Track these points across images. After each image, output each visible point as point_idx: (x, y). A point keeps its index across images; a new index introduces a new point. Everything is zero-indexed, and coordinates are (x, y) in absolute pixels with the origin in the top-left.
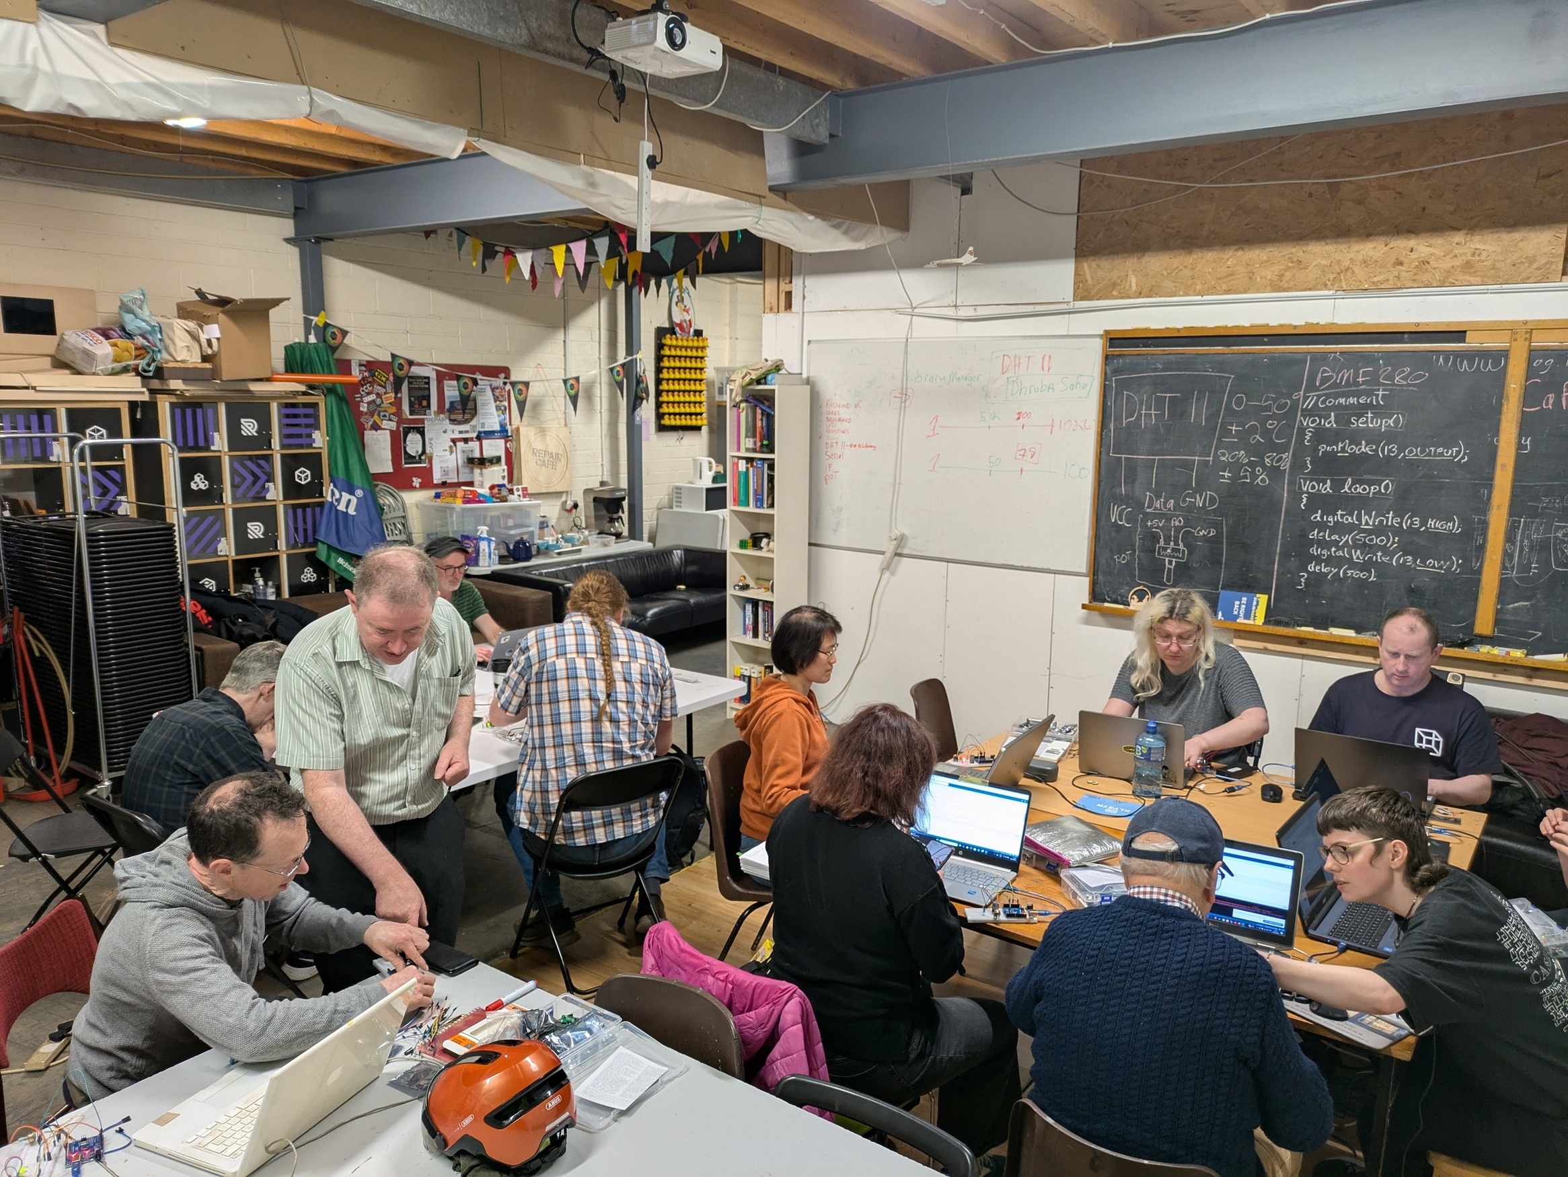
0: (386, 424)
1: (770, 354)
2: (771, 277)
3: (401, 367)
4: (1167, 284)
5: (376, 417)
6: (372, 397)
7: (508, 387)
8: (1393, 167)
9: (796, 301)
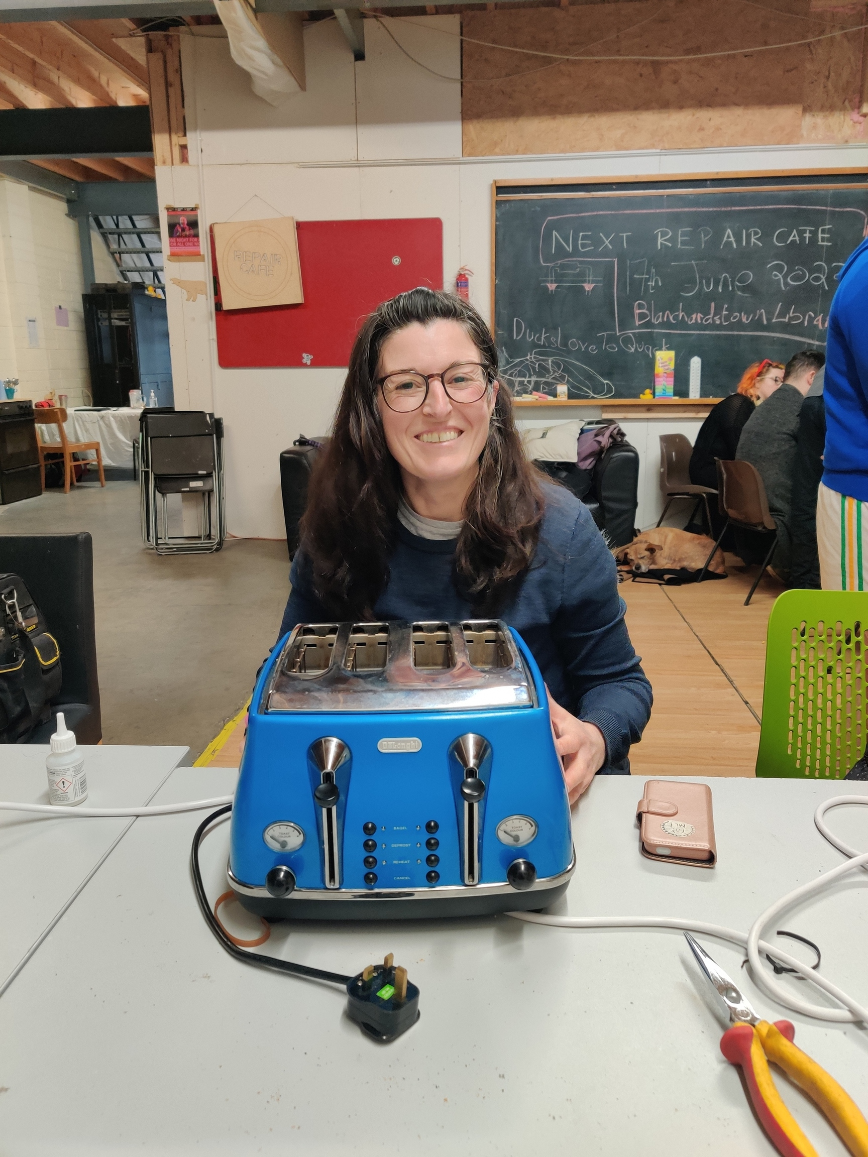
2: (161, 132)
9: (192, 154)
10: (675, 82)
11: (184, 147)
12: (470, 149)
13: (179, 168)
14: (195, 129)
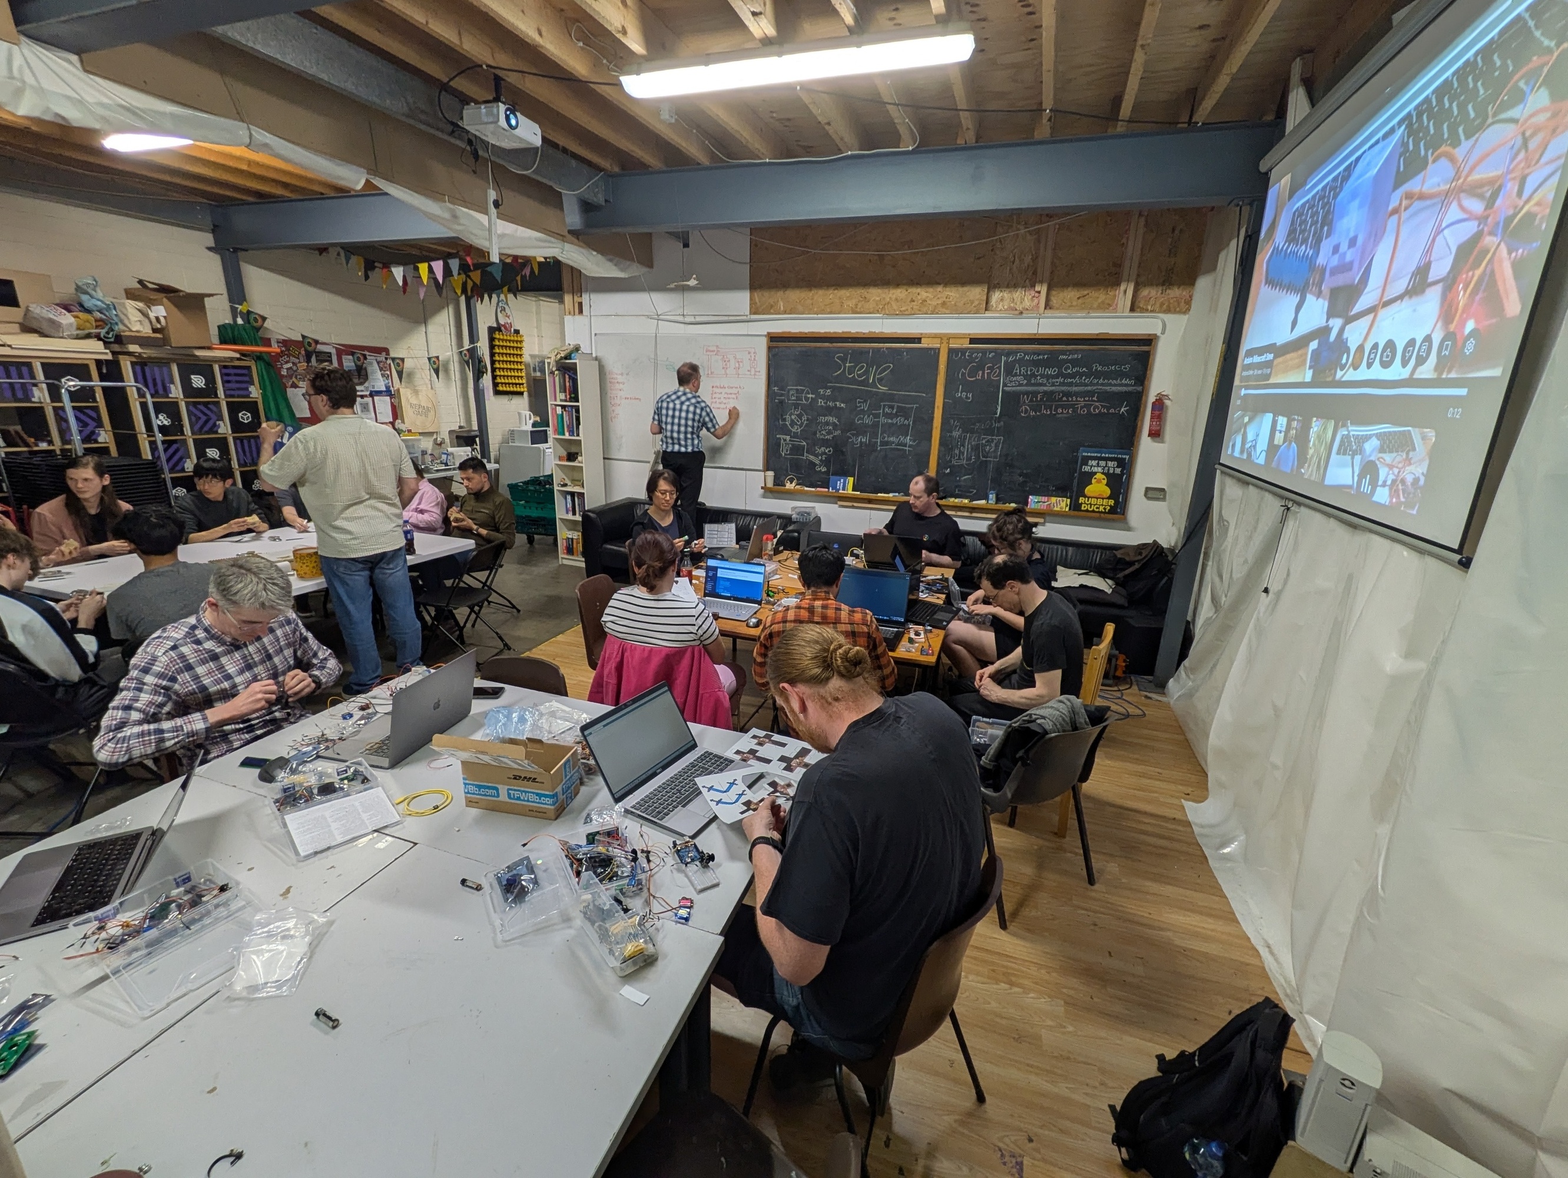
0: (301, 384)
1: (571, 341)
2: (568, 292)
3: (309, 344)
4: (800, 308)
5: (294, 379)
6: (290, 365)
7: (389, 361)
8: (909, 248)
9: (585, 308)
10: (894, 267)
11: (580, 304)
12: (754, 310)
13: (578, 317)
14: (586, 291)
